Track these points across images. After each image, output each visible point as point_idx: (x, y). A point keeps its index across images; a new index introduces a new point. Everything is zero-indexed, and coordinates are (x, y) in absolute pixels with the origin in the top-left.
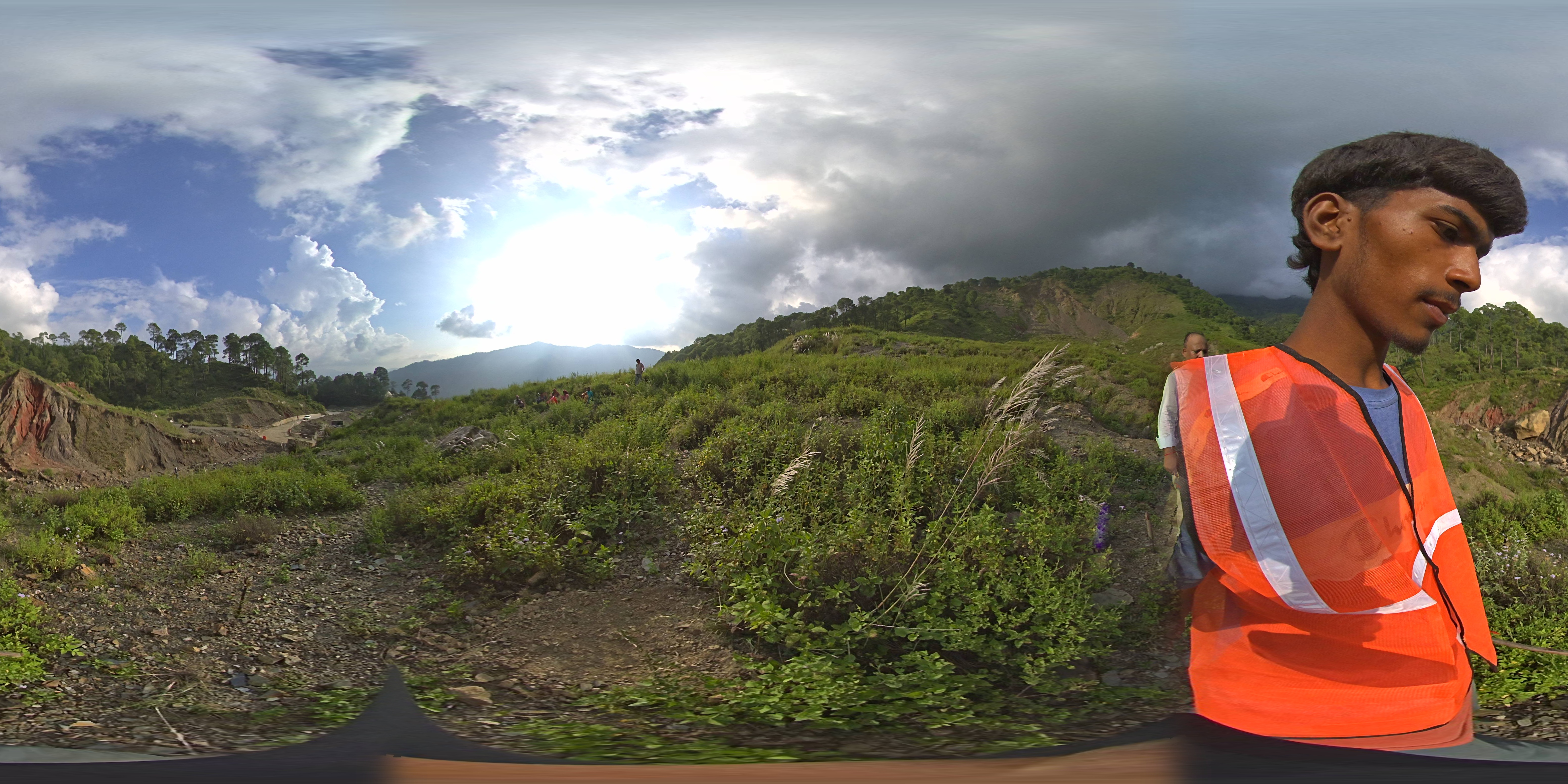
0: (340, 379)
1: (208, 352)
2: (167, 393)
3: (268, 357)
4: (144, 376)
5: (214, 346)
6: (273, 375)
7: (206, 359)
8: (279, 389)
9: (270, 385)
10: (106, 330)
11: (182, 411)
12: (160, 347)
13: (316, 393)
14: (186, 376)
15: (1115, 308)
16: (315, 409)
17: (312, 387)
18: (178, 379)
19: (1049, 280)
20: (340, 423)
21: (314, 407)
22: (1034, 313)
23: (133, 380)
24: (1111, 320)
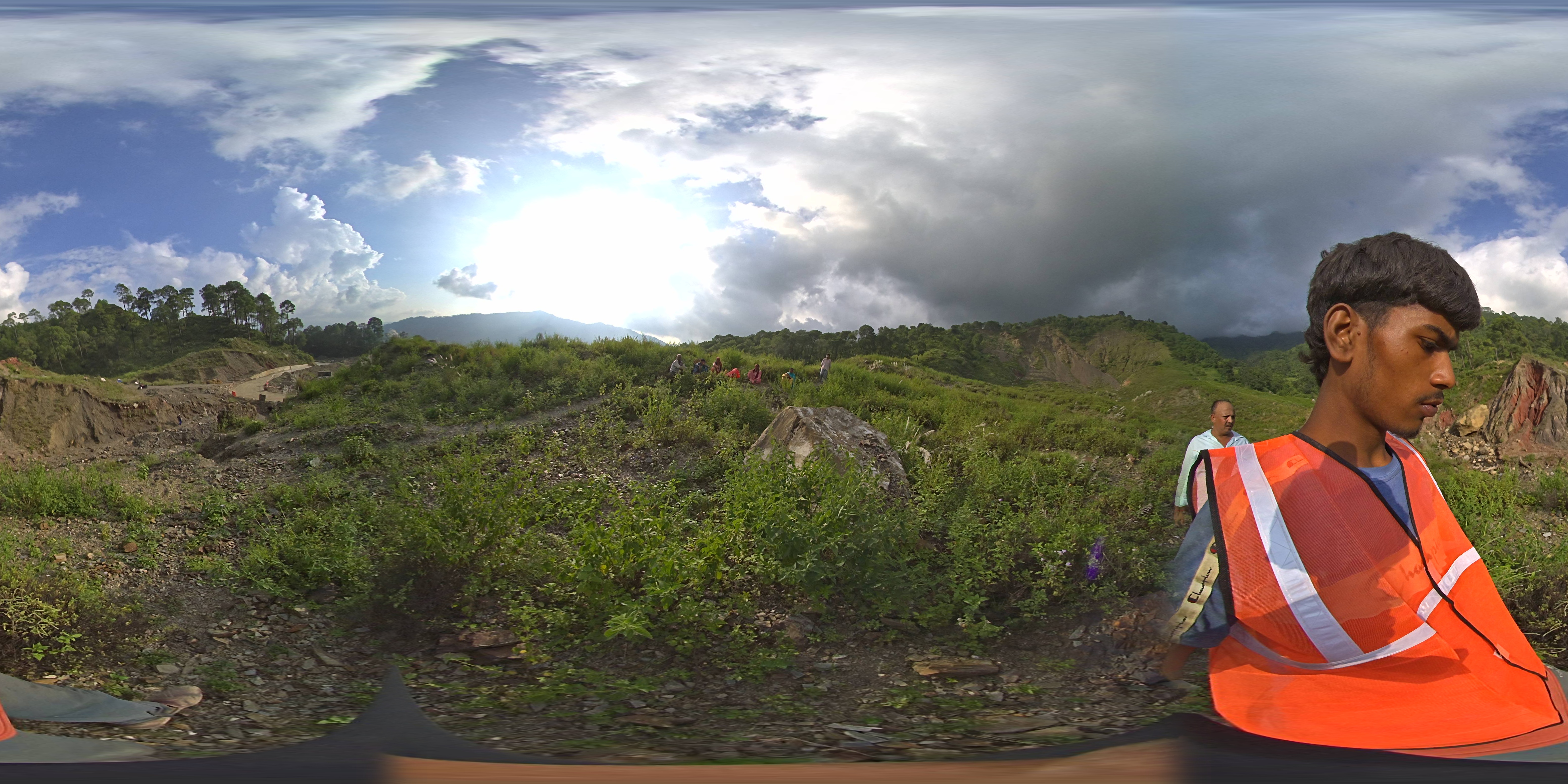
0: (329, 329)
1: (184, 306)
2: (140, 353)
3: (248, 305)
4: (114, 339)
5: (190, 300)
6: (258, 327)
7: (182, 314)
8: (262, 339)
9: (252, 335)
10: (74, 299)
12: (133, 307)
13: (304, 343)
14: (161, 334)
15: (1107, 357)
16: (301, 360)
17: (301, 337)
18: (153, 338)
19: (1047, 327)
20: (328, 374)
21: (300, 358)
22: (1033, 360)
23: (105, 344)
24: (1104, 368)
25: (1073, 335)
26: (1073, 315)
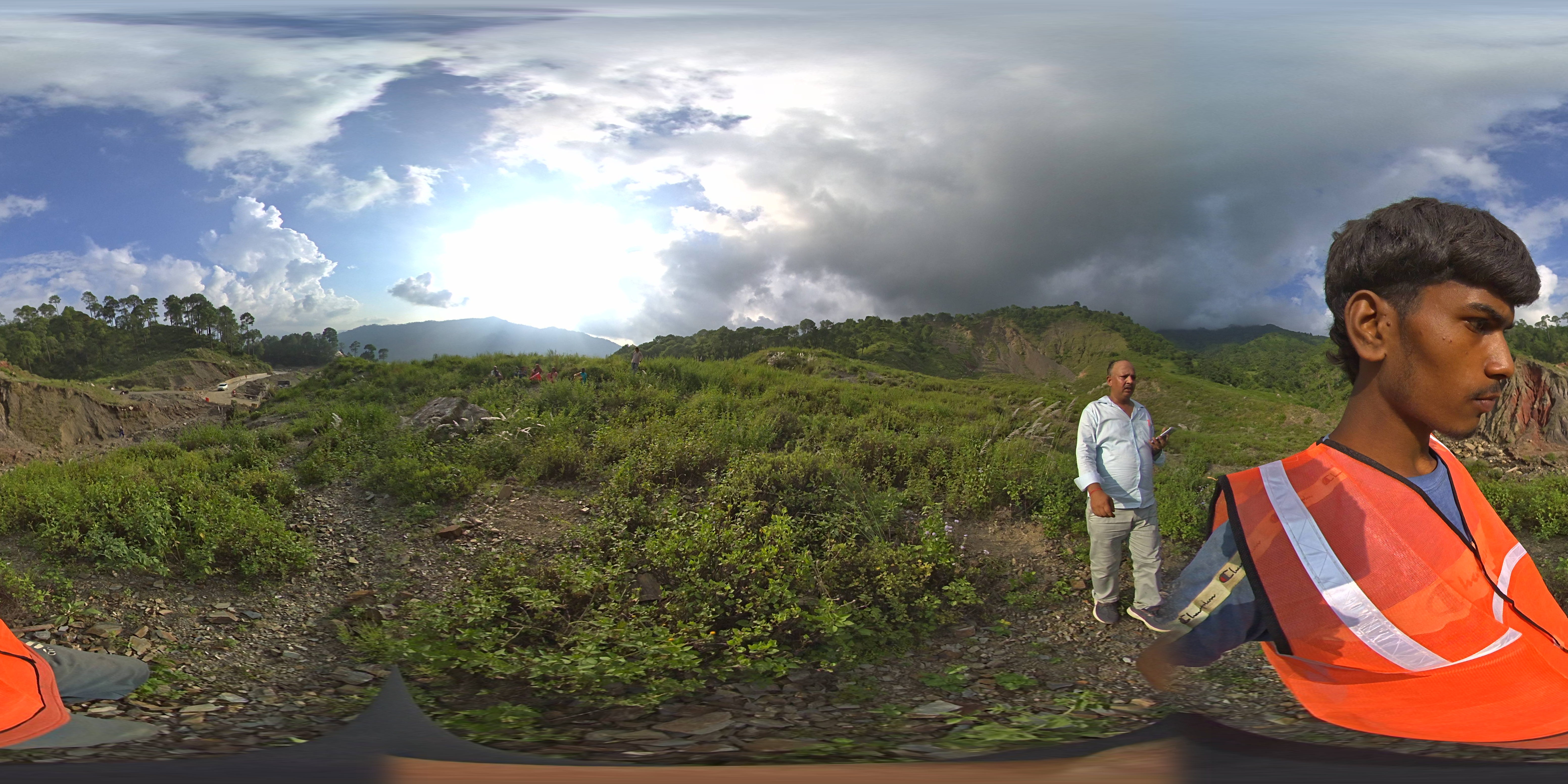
0: (287, 339)
1: (148, 316)
2: (108, 360)
3: (210, 316)
4: (83, 346)
5: (153, 310)
6: (218, 336)
7: (146, 324)
8: (224, 349)
9: (214, 345)
10: (40, 305)
11: (124, 377)
12: (98, 315)
13: (263, 353)
14: (127, 342)
15: (1062, 348)
16: (261, 369)
17: (258, 346)
18: (119, 345)
19: (1000, 318)
20: (287, 383)
21: (259, 367)
22: (986, 351)
23: (73, 351)
24: (1059, 359)
25: (1027, 326)
26: (1027, 305)
